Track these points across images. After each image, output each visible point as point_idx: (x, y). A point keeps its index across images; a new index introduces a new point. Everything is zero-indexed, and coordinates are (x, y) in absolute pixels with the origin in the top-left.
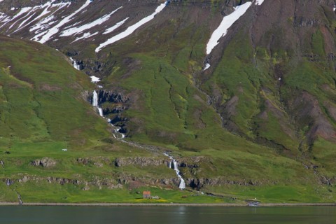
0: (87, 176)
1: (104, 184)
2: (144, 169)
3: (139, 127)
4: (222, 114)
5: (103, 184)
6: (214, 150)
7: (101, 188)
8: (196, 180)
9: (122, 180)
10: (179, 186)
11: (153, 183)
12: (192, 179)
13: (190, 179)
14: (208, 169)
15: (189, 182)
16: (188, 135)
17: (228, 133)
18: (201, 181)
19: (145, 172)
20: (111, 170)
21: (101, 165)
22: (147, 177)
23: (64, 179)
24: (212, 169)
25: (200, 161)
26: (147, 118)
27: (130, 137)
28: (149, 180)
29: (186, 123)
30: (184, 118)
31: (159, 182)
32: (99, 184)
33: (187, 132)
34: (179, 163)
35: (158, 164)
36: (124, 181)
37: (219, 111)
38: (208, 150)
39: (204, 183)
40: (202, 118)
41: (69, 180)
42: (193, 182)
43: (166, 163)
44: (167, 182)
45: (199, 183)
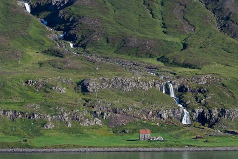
0: (47, 107)
1: (75, 119)
2: (128, 95)
3: (94, 31)
4: (214, 11)
5: (73, 119)
6: (221, 66)
7: (70, 125)
8: (206, 111)
9: (99, 113)
10: (181, 120)
11: (145, 117)
12: (201, 110)
13: (198, 110)
14: (221, 95)
15: (196, 115)
16: (171, 43)
17: (231, 39)
18: (215, 113)
19: (130, 100)
20: (79, 97)
21: (64, 90)
22: (134, 108)
23: (15, 112)
24: (228, 95)
25: (207, 83)
26: (104, 17)
27: (84, 46)
28: (138, 113)
29: (164, 26)
30: (160, 16)
31: (153, 115)
32: (67, 119)
33: (169, 38)
34: (176, 87)
35: (147, 88)
36: (102, 114)
37: (209, 6)
38: (213, 66)
39: (219, 116)
40: (186, 17)
41: (23, 113)
42: (201, 115)
43: (158, 86)
44: (165, 115)
45: (211, 116)
